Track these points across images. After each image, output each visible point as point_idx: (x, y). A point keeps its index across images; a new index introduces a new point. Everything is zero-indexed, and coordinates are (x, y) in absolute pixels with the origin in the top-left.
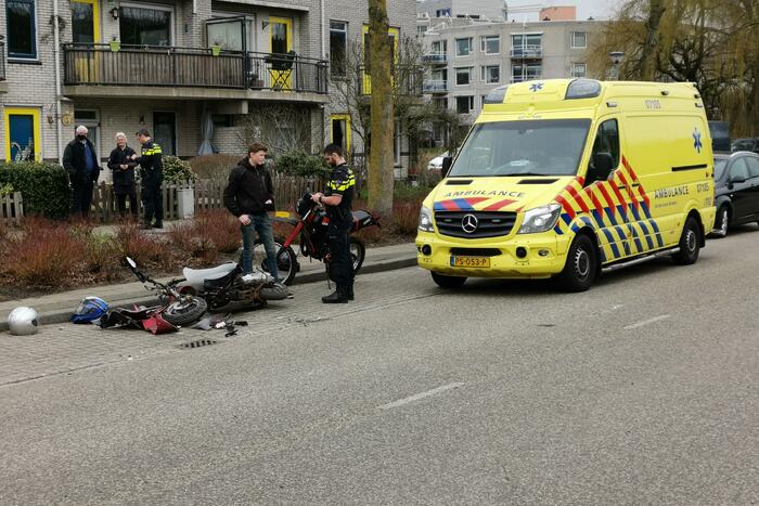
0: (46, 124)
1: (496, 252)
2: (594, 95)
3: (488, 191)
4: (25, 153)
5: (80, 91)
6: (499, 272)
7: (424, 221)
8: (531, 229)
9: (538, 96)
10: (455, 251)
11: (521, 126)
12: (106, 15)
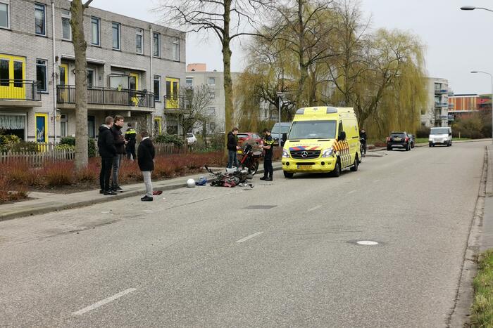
0: (50, 121)
1: (313, 164)
2: (336, 112)
3: (309, 144)
4: (41, 133)
5: (66, 106)
6: (314, 170)
7: (285, 154)
8: (324, 156)
9: (316, 112)
10: (298, 164)
11: (313, 122)
12: (70, 72)
